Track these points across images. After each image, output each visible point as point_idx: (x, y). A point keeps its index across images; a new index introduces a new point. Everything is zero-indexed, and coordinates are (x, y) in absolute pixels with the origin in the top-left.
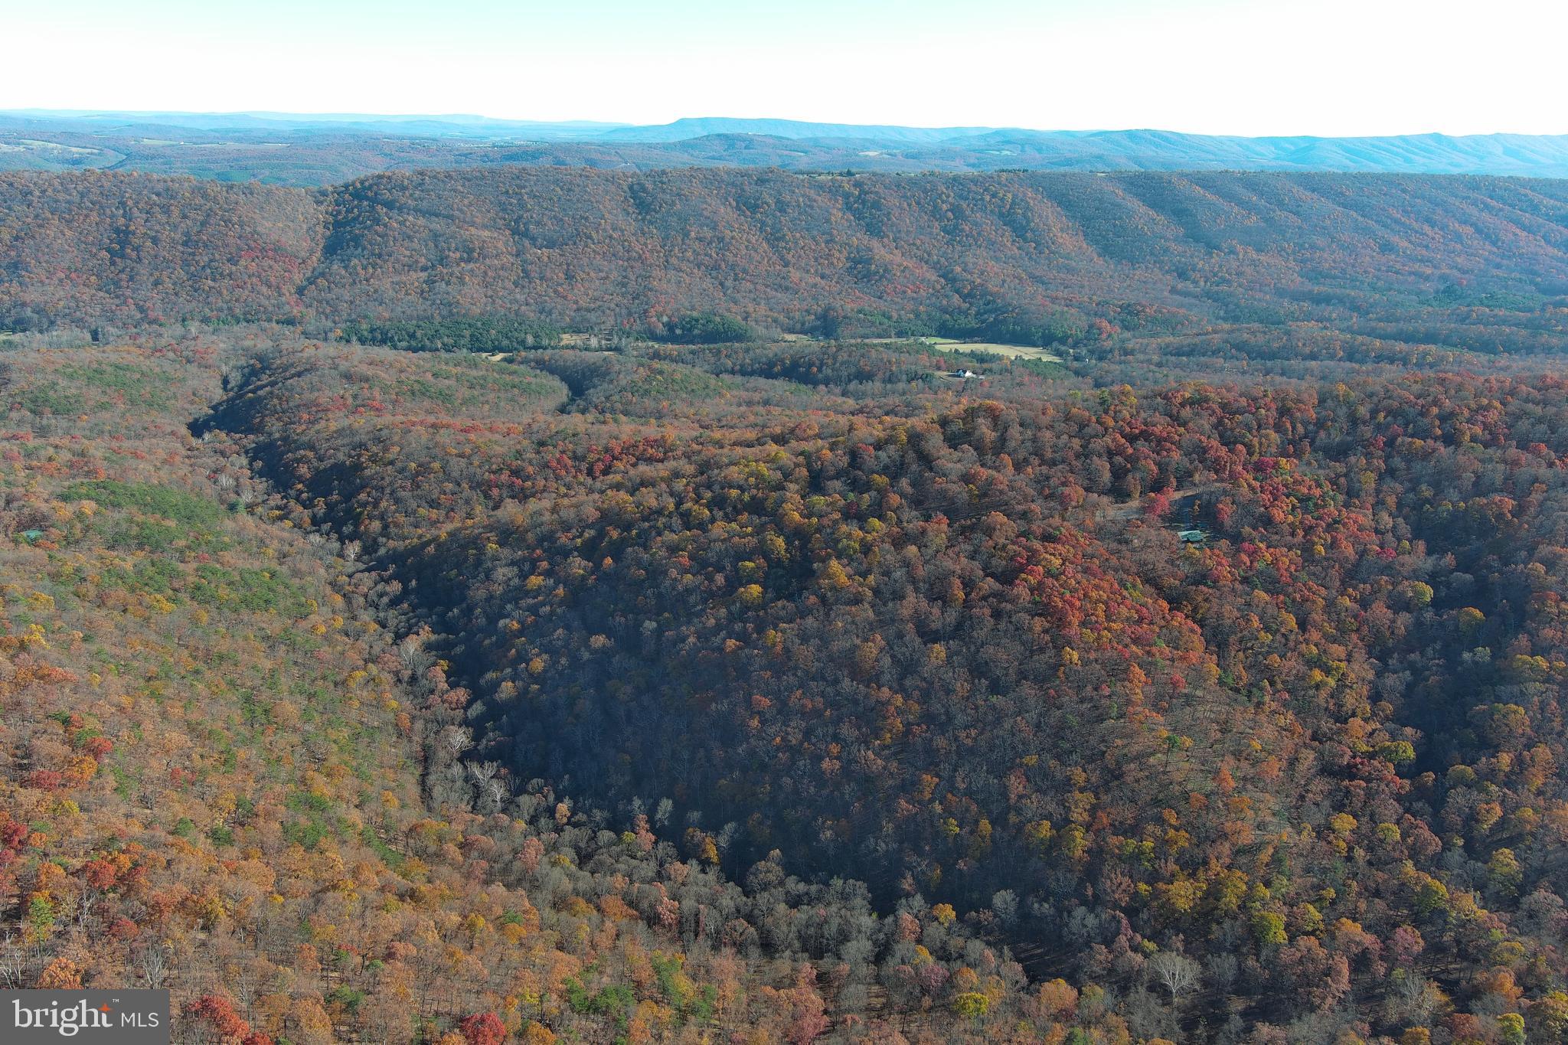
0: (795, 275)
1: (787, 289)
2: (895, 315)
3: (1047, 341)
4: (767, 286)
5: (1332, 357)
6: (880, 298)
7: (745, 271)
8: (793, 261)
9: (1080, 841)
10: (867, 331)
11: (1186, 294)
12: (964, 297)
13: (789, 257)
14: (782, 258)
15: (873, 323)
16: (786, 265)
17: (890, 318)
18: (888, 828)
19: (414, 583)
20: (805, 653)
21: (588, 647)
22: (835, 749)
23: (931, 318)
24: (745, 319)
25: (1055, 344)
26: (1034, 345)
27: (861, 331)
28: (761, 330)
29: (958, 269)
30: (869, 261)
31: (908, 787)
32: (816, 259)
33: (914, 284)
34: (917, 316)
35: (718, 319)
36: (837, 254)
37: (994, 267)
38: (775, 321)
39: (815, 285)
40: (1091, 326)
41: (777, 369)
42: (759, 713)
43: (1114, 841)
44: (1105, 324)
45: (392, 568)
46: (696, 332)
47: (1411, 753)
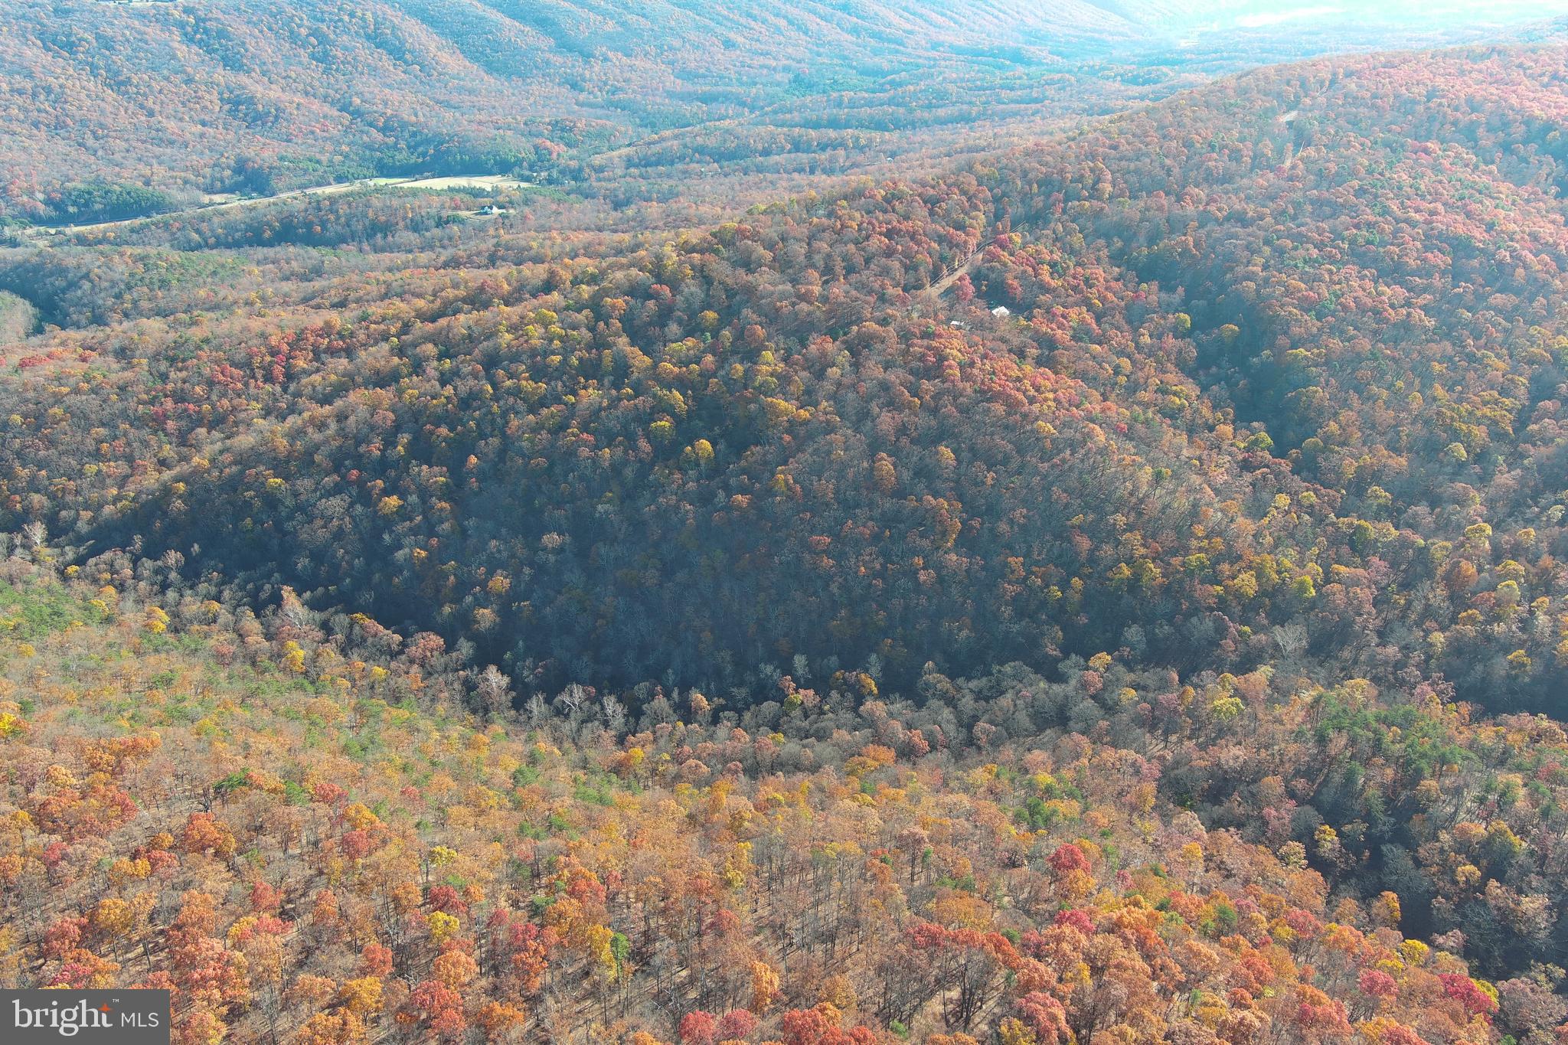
0: (172, 125)
1: (171, 143)
2: (324, 158)
3: (504, 168)
4: (144, 142)
5: (782, 150)
6: (289, 141)
7: (102, 126)
8: (157, 108)
9: (1155, 570)
10: (304, 180)
11: (591, 105)
12: (385, 130)
13: (150, 103)
14: (142, 107)
15: (306, 171)
16: (151, 114)
17: (318, 162)
18: (1007, 611)
19: (196, 546)
20: (826, 487)
21: (545, 549)
22: (919, 561)
23: (362, 158)
24: (147, 183)
25: (517, 170)
26: (490, 173)
27: (296, 181)
28: (179, 196)
29: (357, 101)
30: (251, 101)
31: (1002, 573)
32: (184, 104)
33: (318, 122)
34: (346, 157)
35: (116, 187)
36: (207, 96)
37: (395, 96)
38: (186, 182)
39: (202, 135)
40: (536, 148)
41: (267, 234)
42: (824, 551)
43: (1176, 561)
44: (548, 143)
45: (138, 541)
46: (98, 207)
47: (1269, 440)
